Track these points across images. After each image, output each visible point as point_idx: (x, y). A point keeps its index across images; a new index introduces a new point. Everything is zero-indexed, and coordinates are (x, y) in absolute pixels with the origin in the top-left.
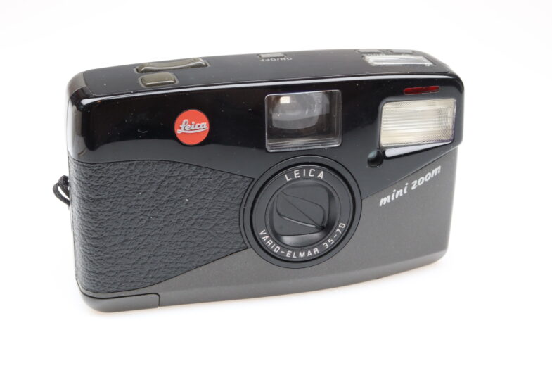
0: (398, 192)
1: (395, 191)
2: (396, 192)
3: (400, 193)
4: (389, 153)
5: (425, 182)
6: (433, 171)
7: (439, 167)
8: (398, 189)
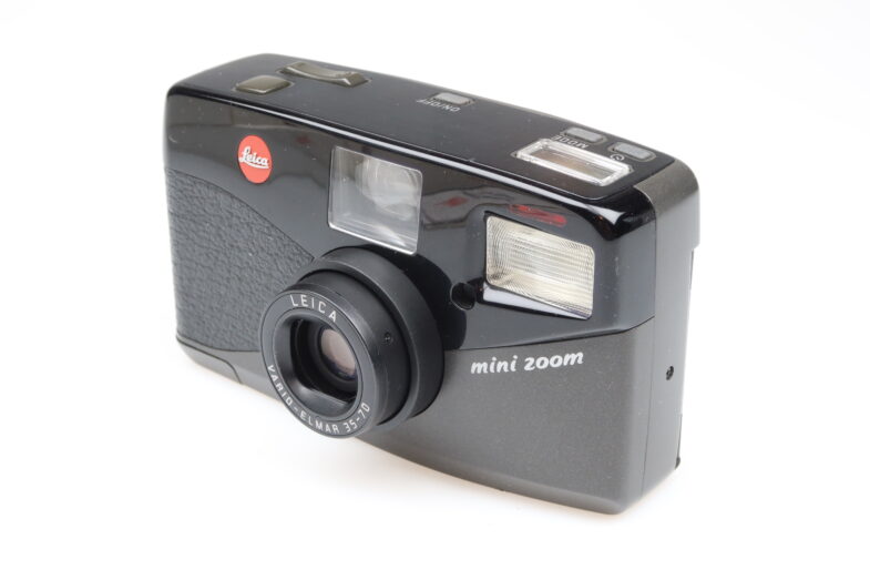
0: (500, 365)
1: (494, 359)
2: (496, 362)
3: (503, 366)
4: (489, 295)
5: (549, 366)
6: (567, 357)
7: (581, 355)
8: (500, 359)
